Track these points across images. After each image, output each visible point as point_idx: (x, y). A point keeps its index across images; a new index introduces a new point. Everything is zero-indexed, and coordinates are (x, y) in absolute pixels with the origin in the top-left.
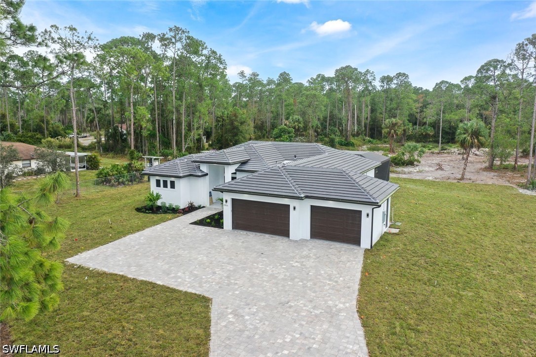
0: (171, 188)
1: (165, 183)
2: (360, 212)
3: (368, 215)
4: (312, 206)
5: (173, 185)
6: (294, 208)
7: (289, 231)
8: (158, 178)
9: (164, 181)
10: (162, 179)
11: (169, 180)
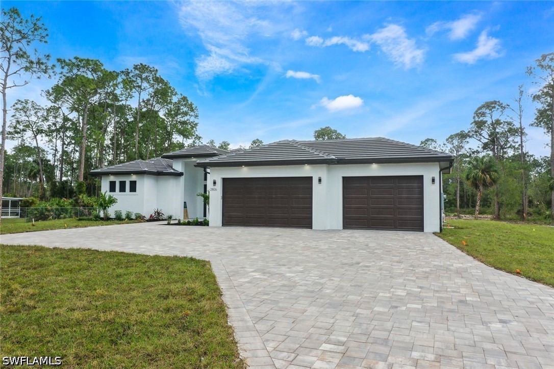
0: (130, 191)
1: (123, 184)
2: (420, 178)
3: (433, 180)
4: (344, 178)
5: (133, 187)
6: (320, 180)
7: (311, 218)
8: (112, 178)
9: (121, 182)
10: (117, 180)
11: (128, 180)
